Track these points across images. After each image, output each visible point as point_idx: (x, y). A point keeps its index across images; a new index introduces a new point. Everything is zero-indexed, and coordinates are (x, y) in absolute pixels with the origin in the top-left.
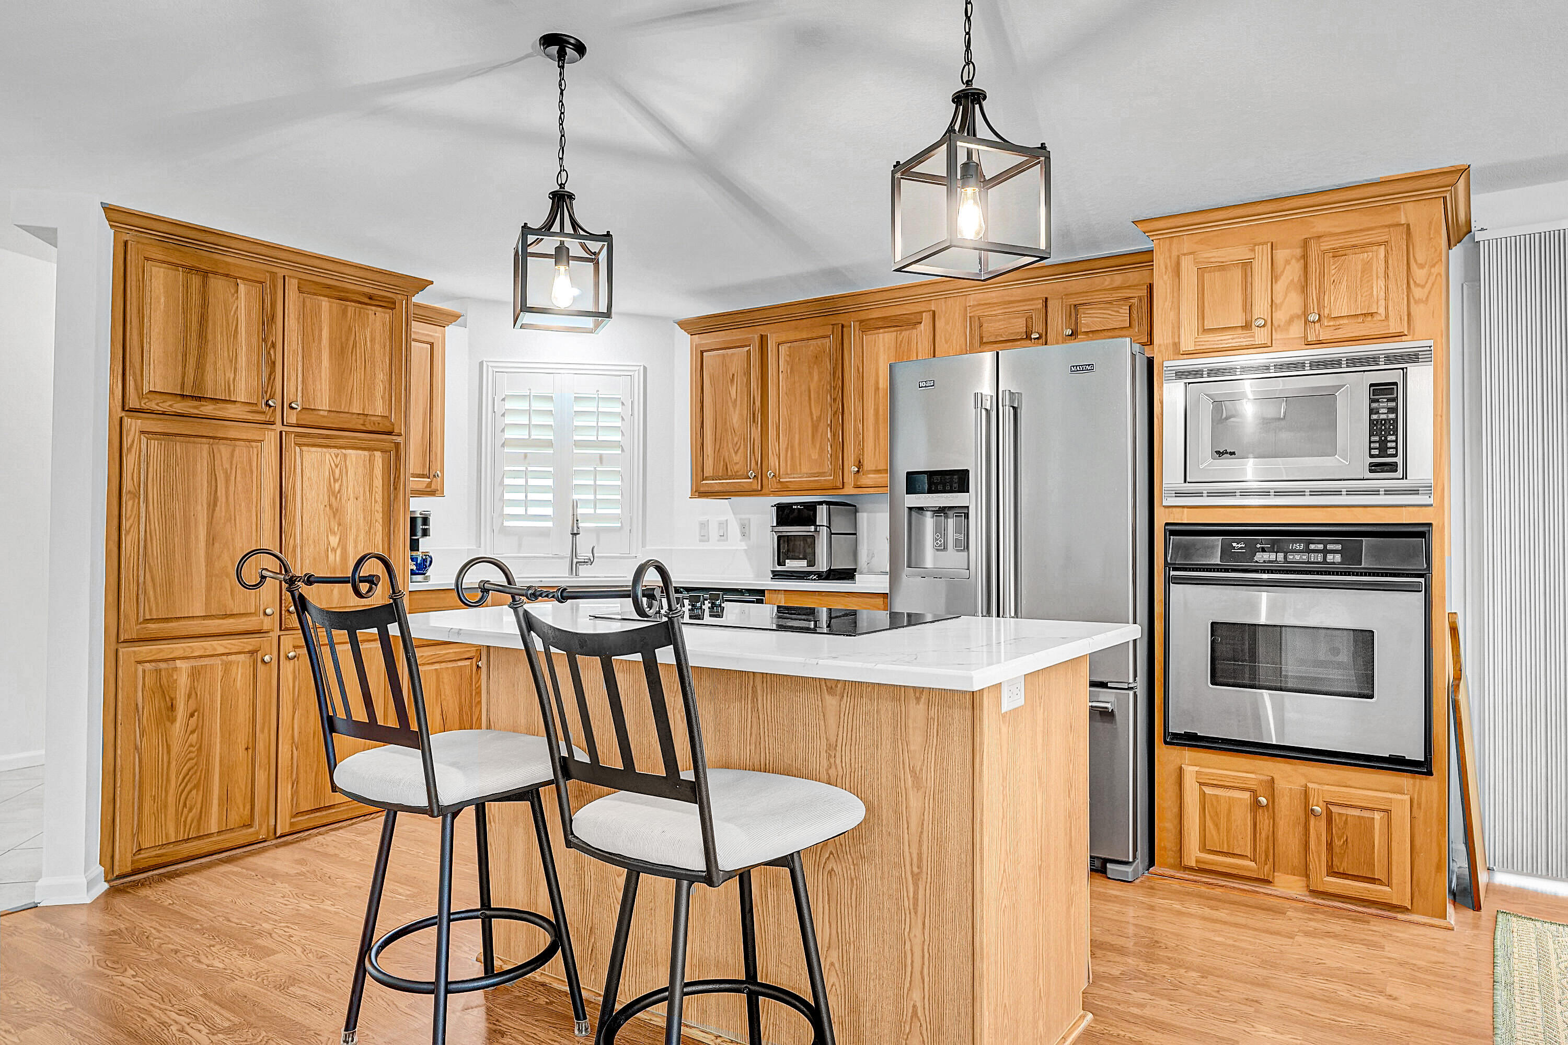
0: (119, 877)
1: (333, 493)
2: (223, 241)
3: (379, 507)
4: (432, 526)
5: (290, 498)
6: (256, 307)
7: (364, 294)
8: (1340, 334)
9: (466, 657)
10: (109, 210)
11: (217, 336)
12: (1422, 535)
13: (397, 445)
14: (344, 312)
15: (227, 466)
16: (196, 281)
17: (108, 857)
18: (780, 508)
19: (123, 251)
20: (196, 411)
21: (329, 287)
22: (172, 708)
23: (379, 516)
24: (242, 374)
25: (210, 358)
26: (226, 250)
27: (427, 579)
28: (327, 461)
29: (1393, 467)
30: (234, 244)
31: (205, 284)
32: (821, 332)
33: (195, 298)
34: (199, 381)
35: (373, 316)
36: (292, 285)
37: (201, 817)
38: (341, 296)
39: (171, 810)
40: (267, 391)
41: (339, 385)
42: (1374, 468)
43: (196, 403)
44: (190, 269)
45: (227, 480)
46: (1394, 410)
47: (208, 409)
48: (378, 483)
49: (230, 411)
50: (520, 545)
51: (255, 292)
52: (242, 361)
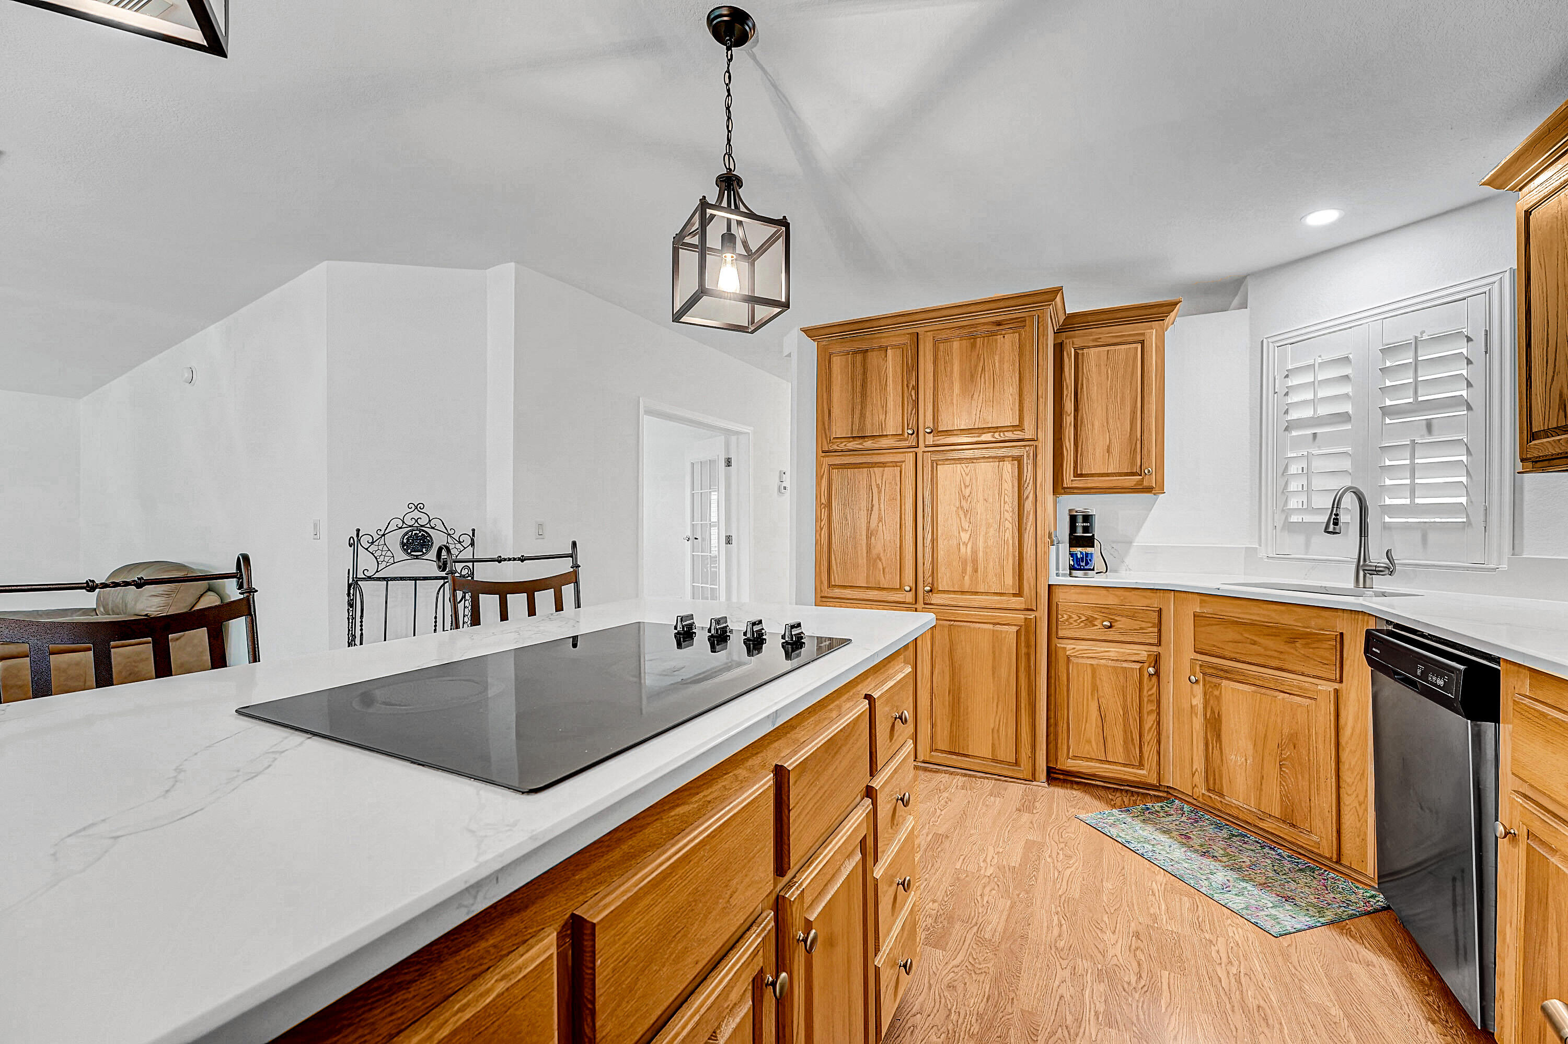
1: (964, 497)
2: (875, 324)
3: (1009, 508)
6: (899, 360)
9: (1133, 659)
11: (874, 392)
13: (1030, 451)
14: (972, 346)
15: (879, 482)
16: (859, 357)
19: (821, 351)
20: (860, 447)
21: (958, 327)
23: (1009, 515)
24: (890, 415)
25: (869, 408)
28: (959, 471)
30: (882, 322)
31: (864, 360)
33: (859, 369)
34: (862, 427)
35: (1002, 339)
36: (931, 334)
40: (910, 424)
41: (970, 403)
43: (861, 441)
44: (857, 352)
45: (880, 492)
47: (868, 444)
48: (1008, 486)
49: (884, 443)
50: (1307, 545)
51: (899, 352)
52: (891, 404)
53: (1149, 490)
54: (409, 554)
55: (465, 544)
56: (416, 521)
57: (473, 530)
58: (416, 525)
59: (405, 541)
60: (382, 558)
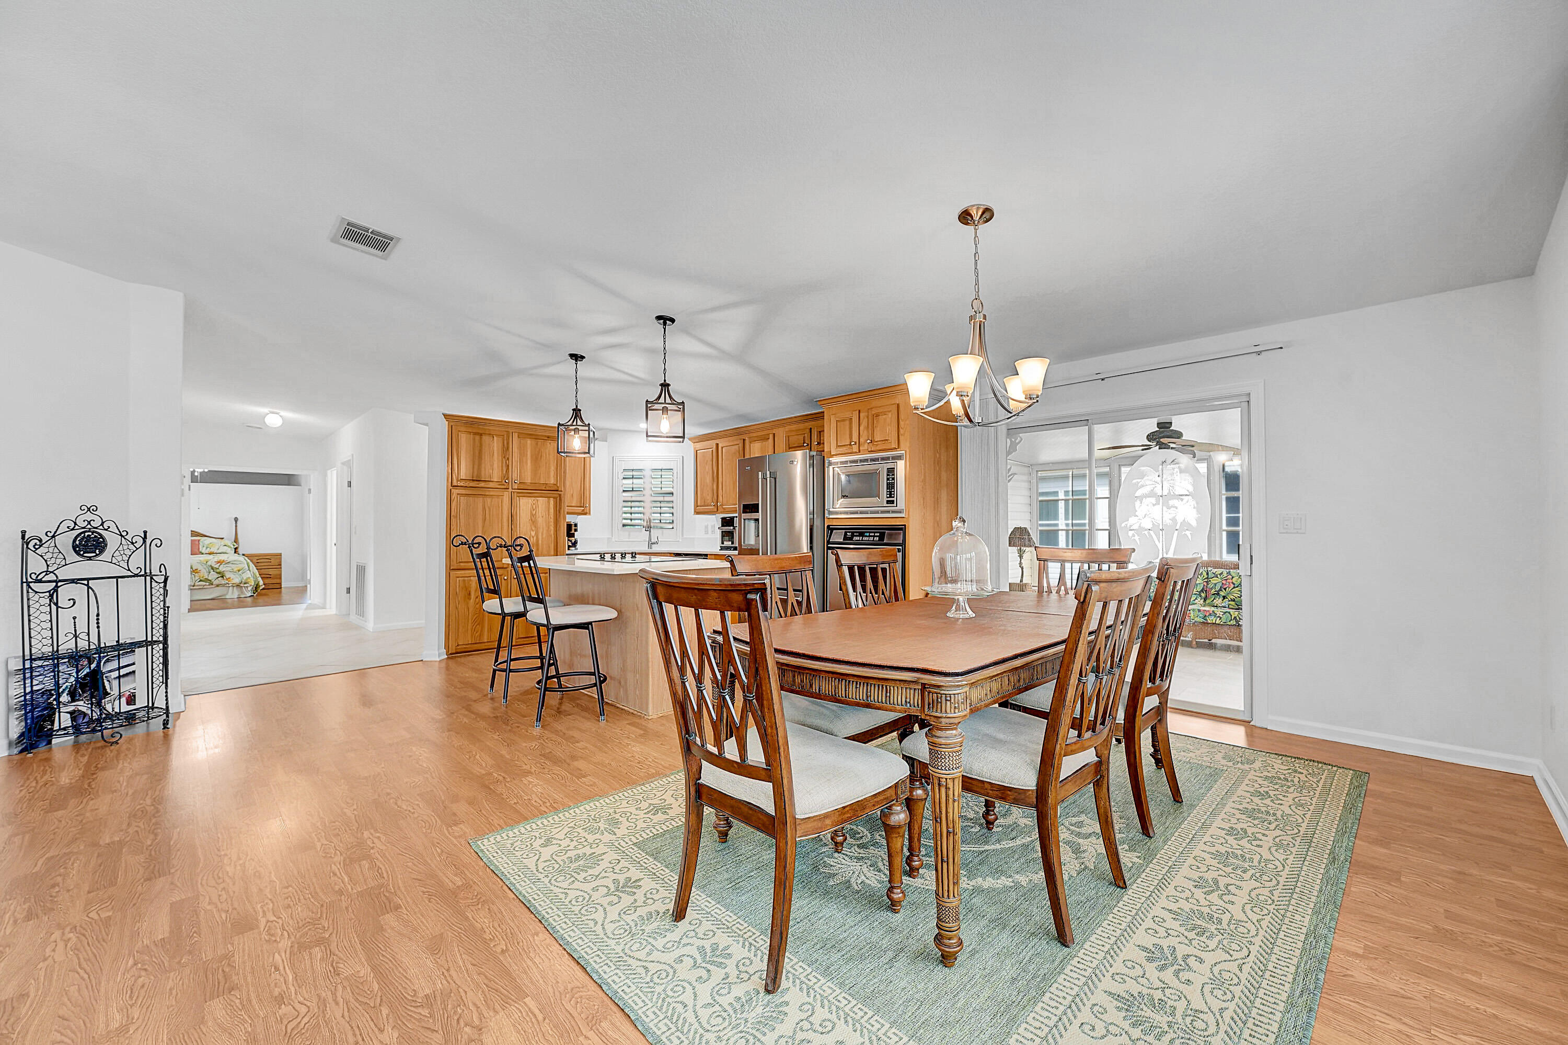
0: (451, 654)
1: (533, 514)
2: (488, 421)
3: (552, 520)
4: (579, 528)
5: (515, 517)
6: (501, 445)
7: (545, 436)
8: (878, 448)
10: (445, 415)
11: (486, 457)
12: (901, 529)
13: (560, 495)
14: (537, 444)
15: (490, 505)
16: (477, 437)
17: (447, 647)
18: (723, 519)
19: (451, 429)
20: (478, 486)
21: (530, 435)
22: (470, 594)
23: (552, 524)
24: (496, 470)
25: (483, 465)
26: (485, 424)
27: (576, 549)
28: (531, 502)
29: (892, 502)
31: (481, 438)
32: (736, 443)
33: (477, 443)
34: (479, 474)
35: (549, 444)
36: (515, 435)
37: (481, 635)
38: (535, 437)
39: (470, 632)
40: (506, 476)
41: (535, 470)
42: (888, 502)
43: (478, 483)
44: (475, 434)
45: (490, 511)
46: (893, 479)
47: (482, 484)
48: (552, 511)
49: (491, 485)
50: (629, 535)
51: (500, 439)
52: (495, 466)
53: (585, 514)
54: (82, 556)
55: (137, 545)
56: (89, 523)
57: (145, 532)
58: (89, 527)
59: (77, 542)
60: (53, 560)
